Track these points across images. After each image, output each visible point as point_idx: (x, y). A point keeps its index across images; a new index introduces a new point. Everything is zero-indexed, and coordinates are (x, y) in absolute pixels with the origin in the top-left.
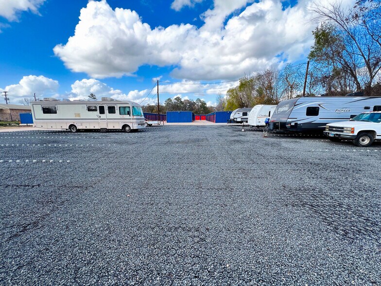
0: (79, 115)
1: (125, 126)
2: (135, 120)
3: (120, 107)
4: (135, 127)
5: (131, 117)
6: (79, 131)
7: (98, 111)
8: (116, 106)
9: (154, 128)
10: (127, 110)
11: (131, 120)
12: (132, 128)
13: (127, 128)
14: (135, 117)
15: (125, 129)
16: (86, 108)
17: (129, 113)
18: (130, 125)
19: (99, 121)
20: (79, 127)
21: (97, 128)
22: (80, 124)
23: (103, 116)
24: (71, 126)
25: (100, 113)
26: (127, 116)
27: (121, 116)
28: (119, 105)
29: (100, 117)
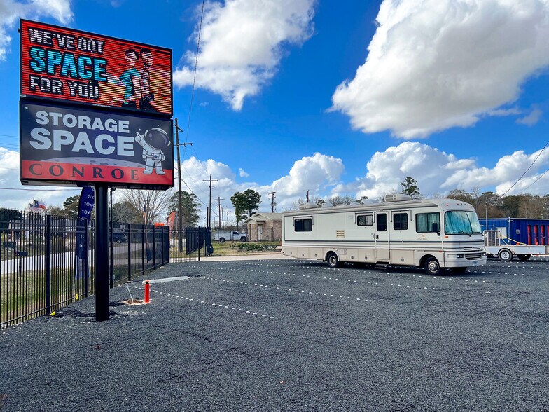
0: (342, 233)
1: (427, 259)
2: (450, 246)
3: (417, 215)
4: (450, 261)
5: (442, 237)
6: (341, 265)
7: (375, 224)
8: (409, 213)
9: (539, 266)
10: (433, 220)
11: (442, 246)
12: (442, 265)
13: (432, 265)
14: (451, 238)
15: (427, 266)
16: (354, 220)
17: (436, 228)
18: (439, 256)
19: (376, 245)
20: (341, 258)
21: (371, 260)
22: (342, 252)
23: (383, 235)
24: (331, 254)
25: (378, 230)
26: (432, 236)
27: (420, 236)
28: (415, 211)
29: (377, 237)
